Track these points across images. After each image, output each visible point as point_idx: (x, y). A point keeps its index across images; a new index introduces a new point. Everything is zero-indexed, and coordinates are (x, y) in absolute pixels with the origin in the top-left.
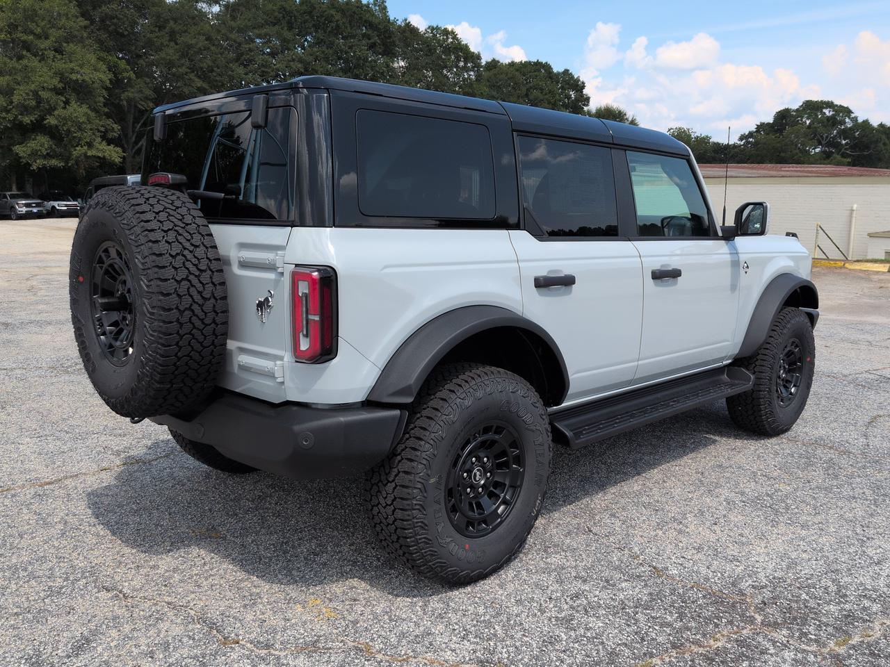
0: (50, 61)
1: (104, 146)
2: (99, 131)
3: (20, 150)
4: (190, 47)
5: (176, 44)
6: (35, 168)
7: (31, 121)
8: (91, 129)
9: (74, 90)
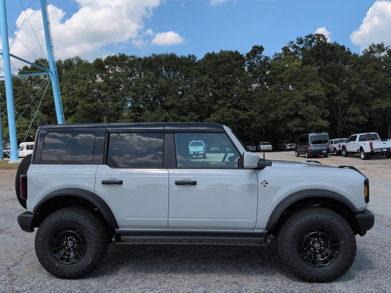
0: (302, 90)
1: (321, 121)
2: (320, 115)
3: (289, 125)
4: (366, 74)
5: (360, 74)
6: (294, 131)
7: (293, 114)
8: (316, 114)
9: (311, 100)
